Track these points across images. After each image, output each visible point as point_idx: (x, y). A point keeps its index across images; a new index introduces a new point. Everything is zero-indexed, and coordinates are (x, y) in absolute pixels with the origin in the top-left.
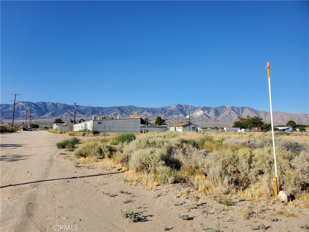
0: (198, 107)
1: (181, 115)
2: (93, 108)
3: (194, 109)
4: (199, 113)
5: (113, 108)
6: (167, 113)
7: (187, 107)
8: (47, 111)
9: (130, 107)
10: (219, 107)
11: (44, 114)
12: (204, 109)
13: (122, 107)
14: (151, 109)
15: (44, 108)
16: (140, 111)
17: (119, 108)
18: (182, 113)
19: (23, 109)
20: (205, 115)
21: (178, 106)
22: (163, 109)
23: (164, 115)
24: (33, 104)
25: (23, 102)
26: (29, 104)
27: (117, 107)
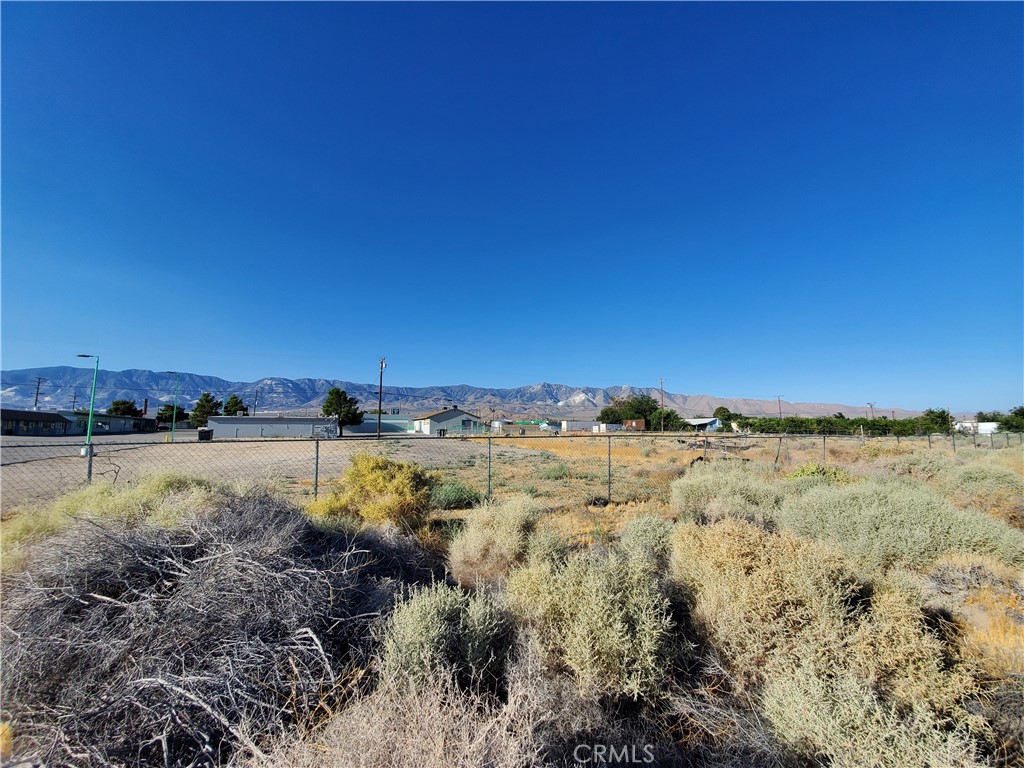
0: (577, 389)
1: (550, 402)
2: (398, 389)
3: (572, 391)
4: (579, 398)
5: (432, 389)
6: (525, 398)
7: (559, 388)
8: (316, 394)
9: (462, 387)
10: (611, 389)
11: (309, 399)
12: (587, 391)
13: (449, 387)
14: (498, 390)
15: (311, 389)
16: (478, 395)
17: (443, 390)
18: (551, 399)
19: (271, 391)
20: (589, 400)
21: (544, 386)
22: (518, 391)
23: (520, 401)
24: (291, 382)
25: (272, 378)
26: (283, 382)
27: (438, 388)
